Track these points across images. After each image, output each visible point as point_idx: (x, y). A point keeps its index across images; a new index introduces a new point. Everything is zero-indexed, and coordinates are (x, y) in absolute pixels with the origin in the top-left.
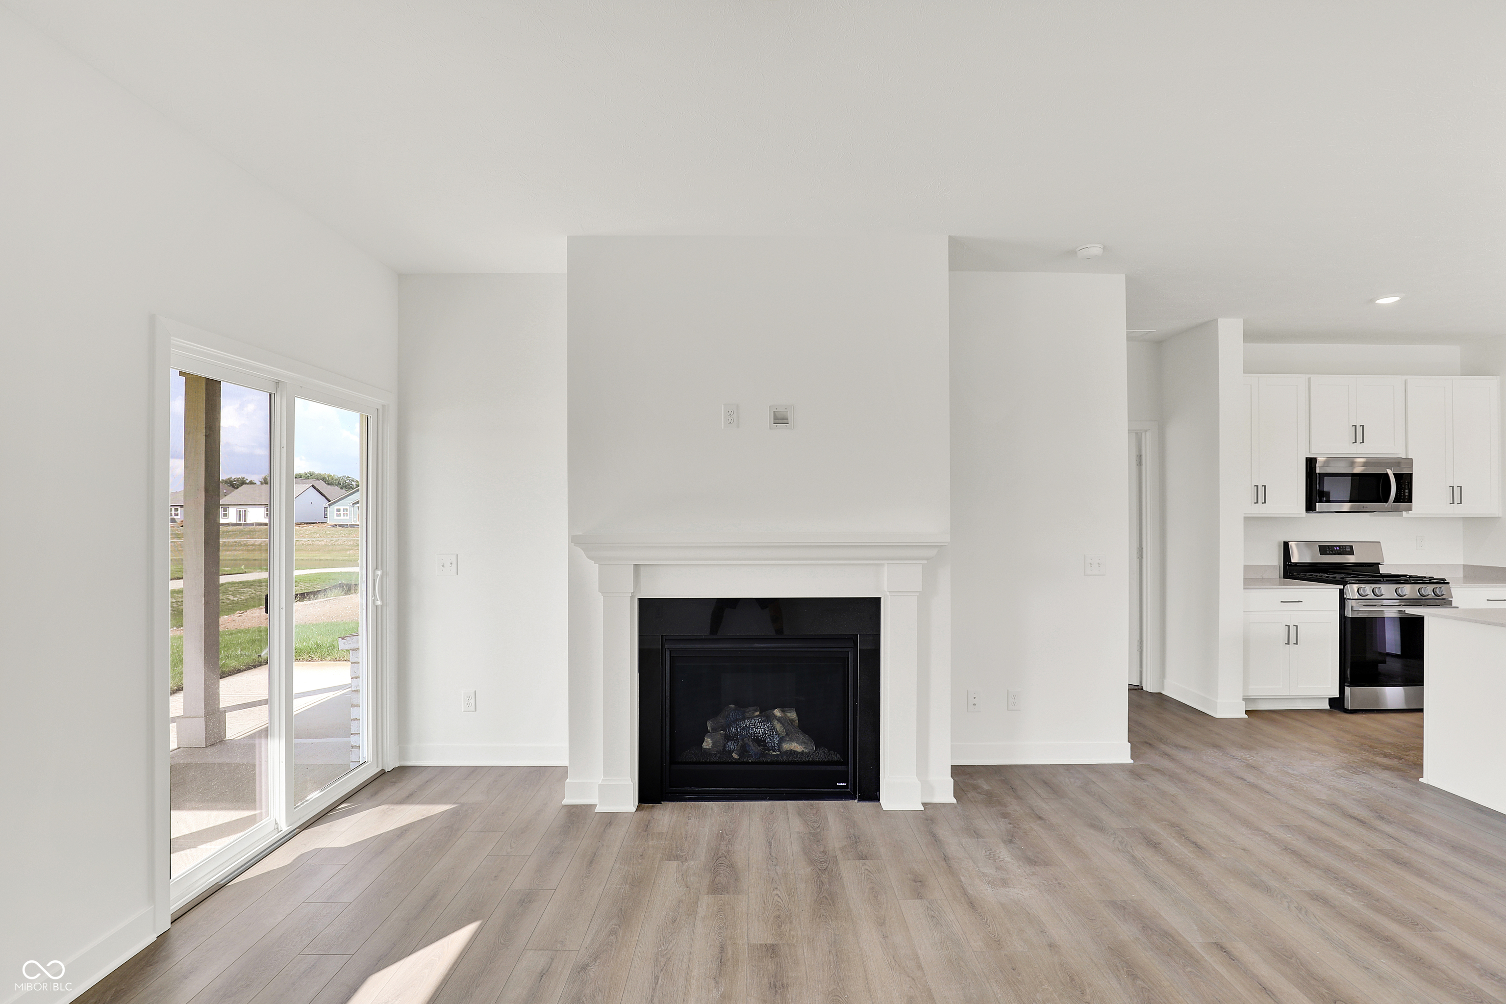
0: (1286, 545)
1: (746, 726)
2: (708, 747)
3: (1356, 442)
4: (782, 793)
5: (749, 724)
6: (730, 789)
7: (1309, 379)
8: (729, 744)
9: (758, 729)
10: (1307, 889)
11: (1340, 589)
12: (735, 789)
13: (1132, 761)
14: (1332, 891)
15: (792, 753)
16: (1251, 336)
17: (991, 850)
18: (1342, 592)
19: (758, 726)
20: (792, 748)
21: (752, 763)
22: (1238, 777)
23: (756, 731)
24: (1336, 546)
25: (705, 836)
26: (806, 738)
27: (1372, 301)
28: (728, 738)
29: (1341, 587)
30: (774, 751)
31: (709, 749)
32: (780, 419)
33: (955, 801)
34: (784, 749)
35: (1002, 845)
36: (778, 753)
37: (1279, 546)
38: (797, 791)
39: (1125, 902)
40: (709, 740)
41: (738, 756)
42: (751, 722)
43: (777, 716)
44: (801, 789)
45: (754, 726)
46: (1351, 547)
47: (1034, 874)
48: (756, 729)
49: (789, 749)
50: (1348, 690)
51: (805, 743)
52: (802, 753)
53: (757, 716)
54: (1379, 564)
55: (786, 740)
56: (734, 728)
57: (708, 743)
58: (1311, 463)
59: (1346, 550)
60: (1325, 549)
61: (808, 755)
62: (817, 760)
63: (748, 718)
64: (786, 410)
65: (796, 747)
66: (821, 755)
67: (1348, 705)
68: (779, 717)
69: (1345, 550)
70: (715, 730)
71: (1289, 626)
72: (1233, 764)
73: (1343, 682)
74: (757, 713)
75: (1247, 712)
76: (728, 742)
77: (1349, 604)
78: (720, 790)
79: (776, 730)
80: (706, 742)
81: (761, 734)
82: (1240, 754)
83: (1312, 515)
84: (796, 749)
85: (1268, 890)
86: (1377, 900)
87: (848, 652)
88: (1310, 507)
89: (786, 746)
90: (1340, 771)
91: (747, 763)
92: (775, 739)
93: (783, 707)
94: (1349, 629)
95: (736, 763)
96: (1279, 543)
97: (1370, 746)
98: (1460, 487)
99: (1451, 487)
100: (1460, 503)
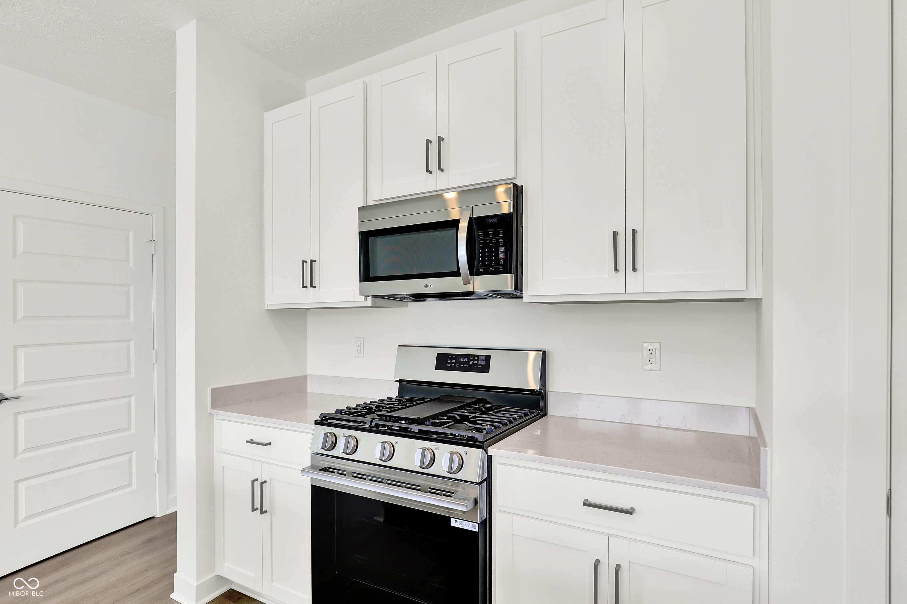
46: (488, 358)
69: (476, 362)
98: (634, 232)
99: (615, 233)
100: (634, 269)
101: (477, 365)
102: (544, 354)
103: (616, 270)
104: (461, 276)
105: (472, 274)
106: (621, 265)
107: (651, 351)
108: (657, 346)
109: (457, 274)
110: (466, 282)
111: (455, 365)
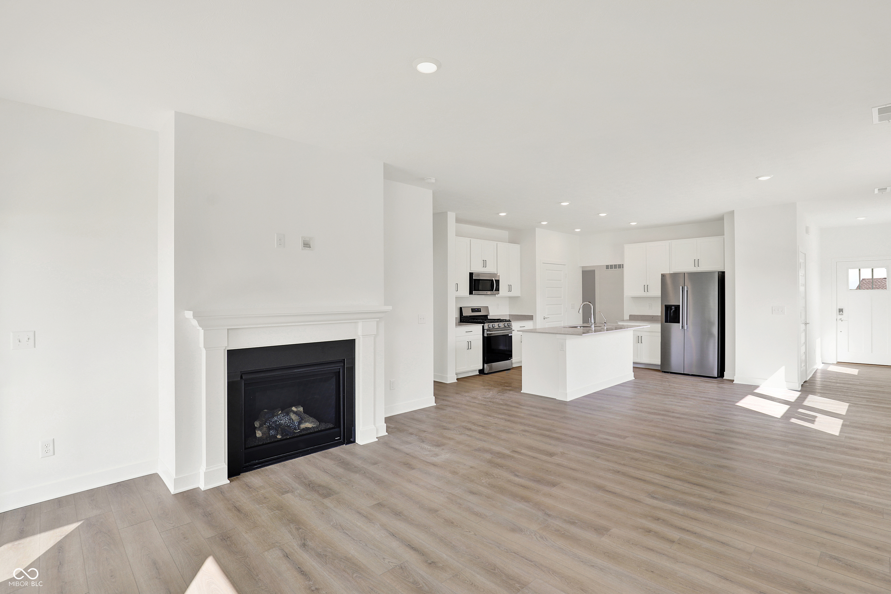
0: (461, 308)
1: (275, 420)
2: (260, 436)
3: (484, 267)
4: (308, 450)
5: (277, 419)
6: (280, 455)
7: (470, 240)
8: (271, 432)
9: (282, 421)
10: (521, 430)
11: (483, 326)
12: (283, 455)
13: (435, 404)
14: (527, 428)
15: (307, 429)
16: (458, 220)
17: (420, 446)
18: (483, 327)
19: (282, 419)
20: (306, 426)
21: (290, 438)
22: (473, 402)
23: (281, 422)
24: (476, 309)
25: (288, 479)
26: (314, 420)
27: (498, 213)
28: (269, 428)
29: (483, 325)
30: (296, 430)
31: (261, 437)
32: (307, 245)
33: (387, 434)
34: (302, 428)
35: (422, 444)
36: (299, 430)
37: (458, 309)
38: (317, 447)
39: (479, 448)
40: (259, 432)
41: (281, 436)
42: (278, 417)
43: (294, 411)
44: (318, 446)
45: (280, 419)
46: (480, 309)
47: (443, 449)
48: (280, 421)
49: (304, 427)
50: (485, 365)
51: (313, 422)
52: (313, 428)
53: (280, 414)
54: (488, 315)
55: (302, 423)
56: (268, 423)
57: (259, 434)
58: (471, 274)
59: (479, 310)
60: (473, 310)
61: (317, 427)
62: (323, 429)
63: (276, 416)
64: (309, 240)
65: (308, 425)
66: (323, 426)
67: (486, 372)
68: (296, 411)
70: (261, 425)
71: (468, 342)
72: (468, 398)
73: (485, 362)
74: (280, 412)
75: (457, 379)
76: (270, 431)
77: (485, 331)
78: (275, 458)
79: (292, 419)
80: (258, 433)
81: (284, 423)
82: (466, 394)
83: (471, 295)
84: (308, 427)
85: (512, 433)
86: (538, 427)
87: (340, 369)
88: (471, 293)
89: (303, 426)
90: (499, 394)
91: (287, 439)
92: (295, 424)
93: (296, 405)
94: (486, 341)
95: (281, 440)
96: (458, 308)
97: (500, 384)
100: (511, 291)
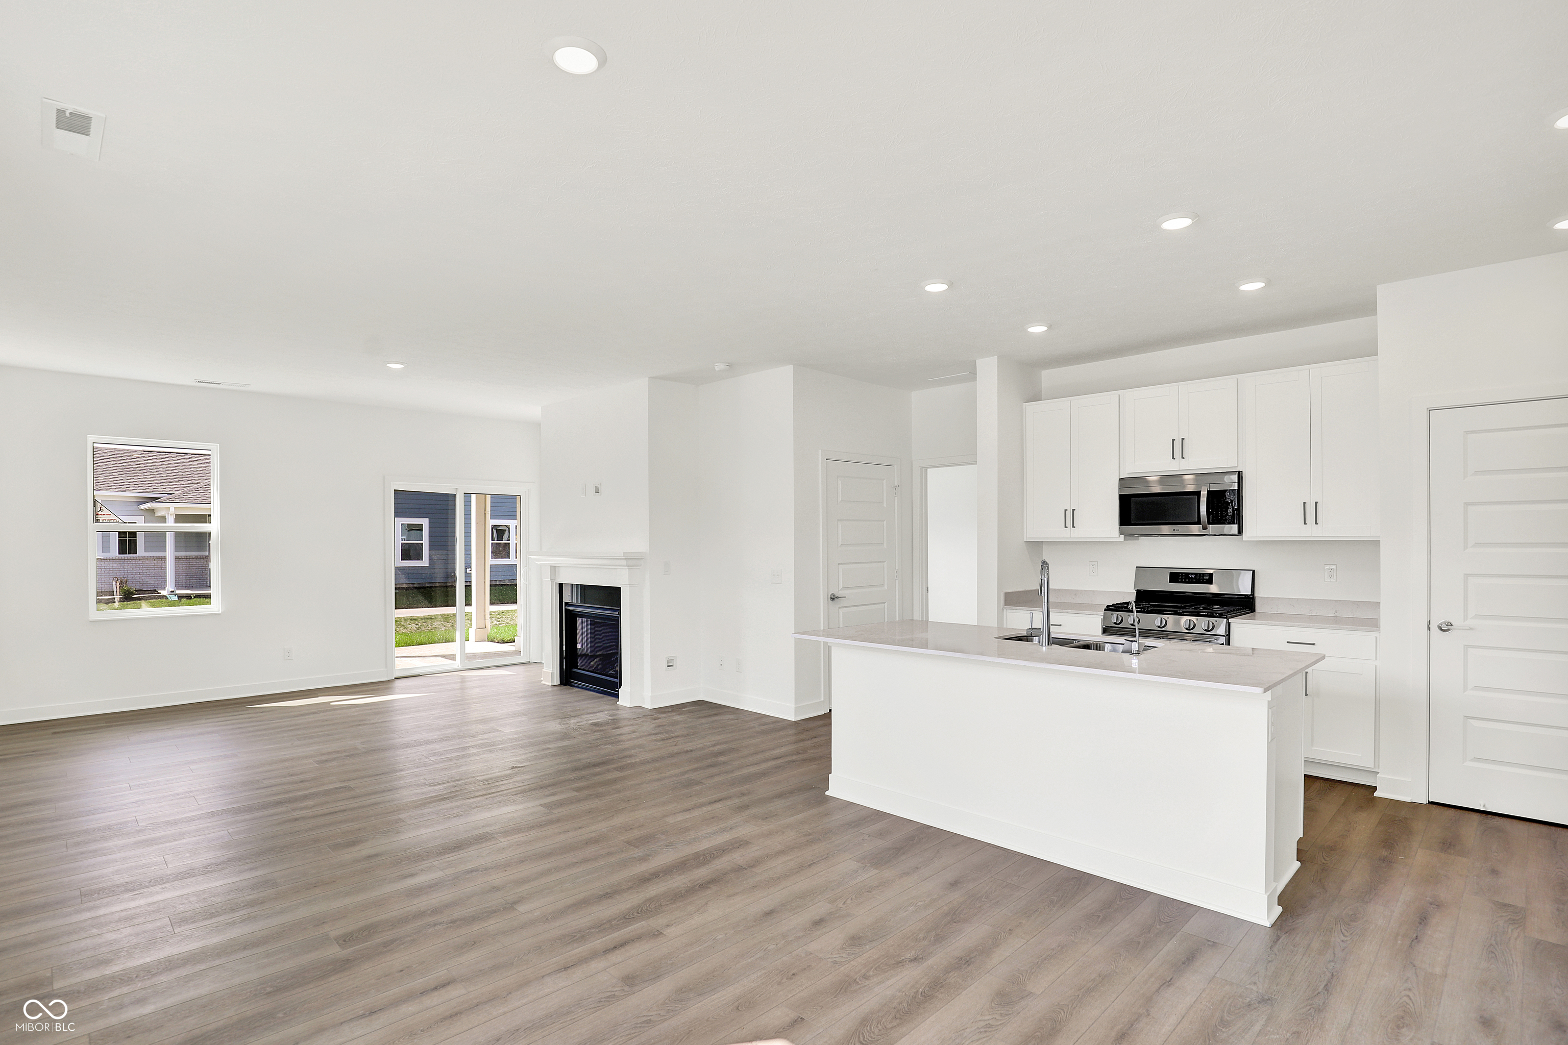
3: (1175, 458)
24: (1192, 574)
32: (597, 491)
59: (1205, 578)
60: (1175, 577)
98: (1316, 503)
99: (1304, 503)
100: (1316, 523)
101: (1203, 579)
102: (1254, 571)
103: (1305, 523)
104: (1201, 524)
105: (1209, 523)
106: (1308, 521)
107: (1330, 570)
108: (1334, 567)
109: (1199, 523)
110: (1205, 528)
111: (1185, 580)
